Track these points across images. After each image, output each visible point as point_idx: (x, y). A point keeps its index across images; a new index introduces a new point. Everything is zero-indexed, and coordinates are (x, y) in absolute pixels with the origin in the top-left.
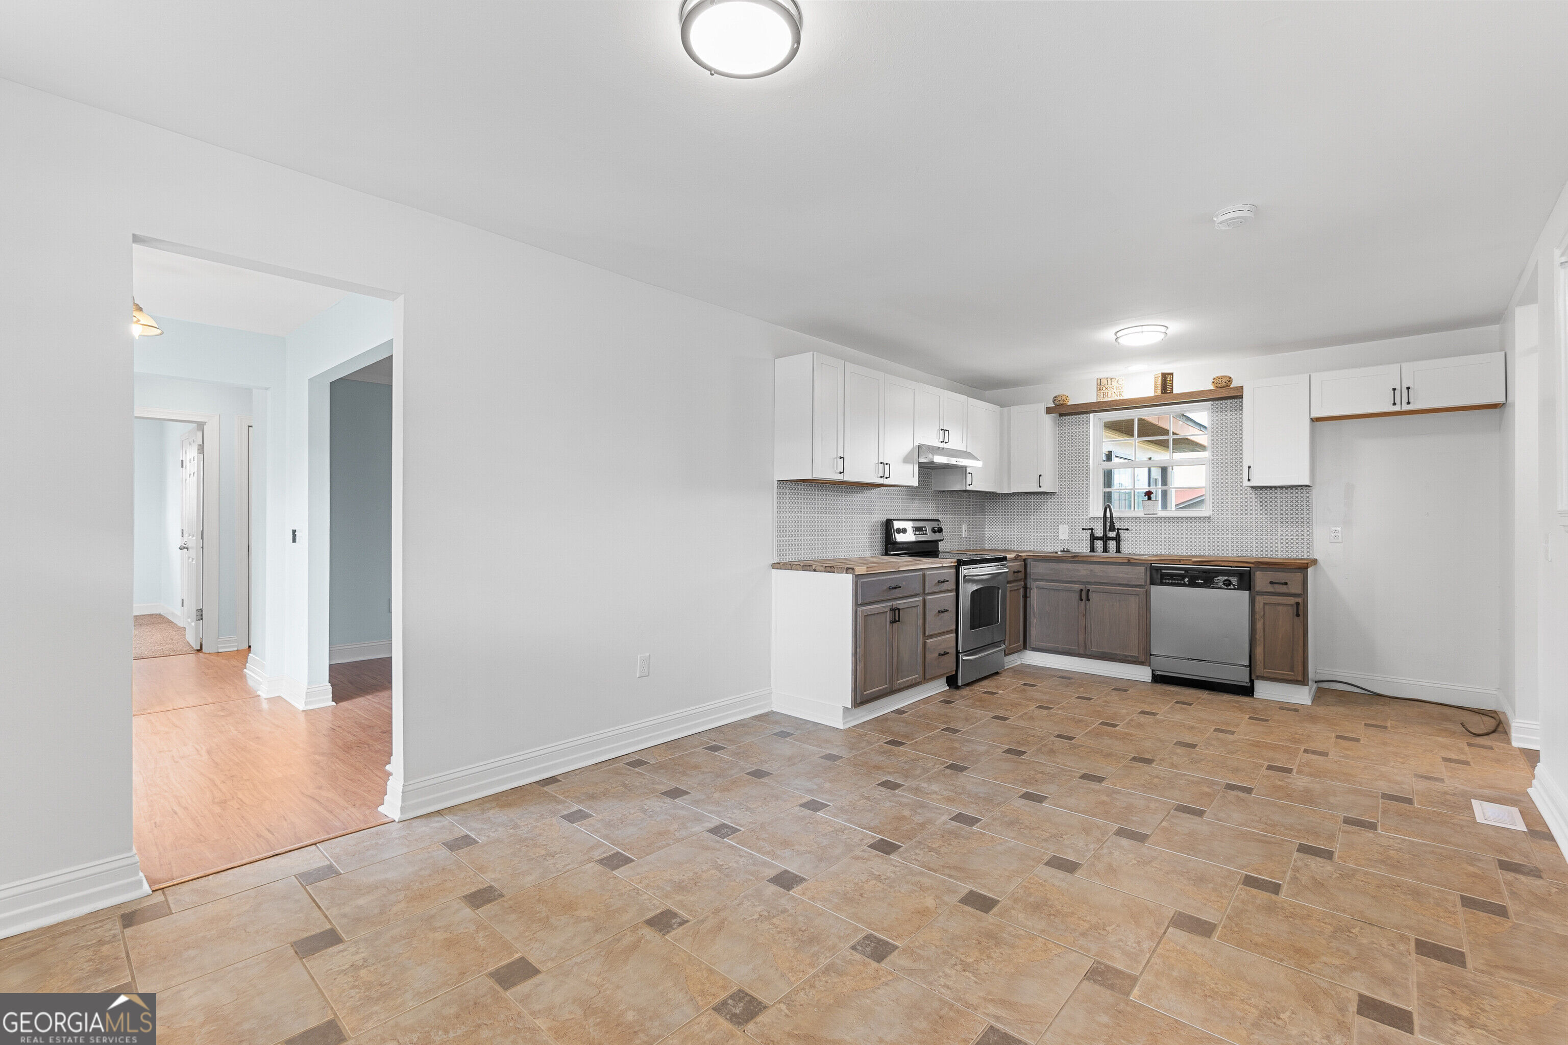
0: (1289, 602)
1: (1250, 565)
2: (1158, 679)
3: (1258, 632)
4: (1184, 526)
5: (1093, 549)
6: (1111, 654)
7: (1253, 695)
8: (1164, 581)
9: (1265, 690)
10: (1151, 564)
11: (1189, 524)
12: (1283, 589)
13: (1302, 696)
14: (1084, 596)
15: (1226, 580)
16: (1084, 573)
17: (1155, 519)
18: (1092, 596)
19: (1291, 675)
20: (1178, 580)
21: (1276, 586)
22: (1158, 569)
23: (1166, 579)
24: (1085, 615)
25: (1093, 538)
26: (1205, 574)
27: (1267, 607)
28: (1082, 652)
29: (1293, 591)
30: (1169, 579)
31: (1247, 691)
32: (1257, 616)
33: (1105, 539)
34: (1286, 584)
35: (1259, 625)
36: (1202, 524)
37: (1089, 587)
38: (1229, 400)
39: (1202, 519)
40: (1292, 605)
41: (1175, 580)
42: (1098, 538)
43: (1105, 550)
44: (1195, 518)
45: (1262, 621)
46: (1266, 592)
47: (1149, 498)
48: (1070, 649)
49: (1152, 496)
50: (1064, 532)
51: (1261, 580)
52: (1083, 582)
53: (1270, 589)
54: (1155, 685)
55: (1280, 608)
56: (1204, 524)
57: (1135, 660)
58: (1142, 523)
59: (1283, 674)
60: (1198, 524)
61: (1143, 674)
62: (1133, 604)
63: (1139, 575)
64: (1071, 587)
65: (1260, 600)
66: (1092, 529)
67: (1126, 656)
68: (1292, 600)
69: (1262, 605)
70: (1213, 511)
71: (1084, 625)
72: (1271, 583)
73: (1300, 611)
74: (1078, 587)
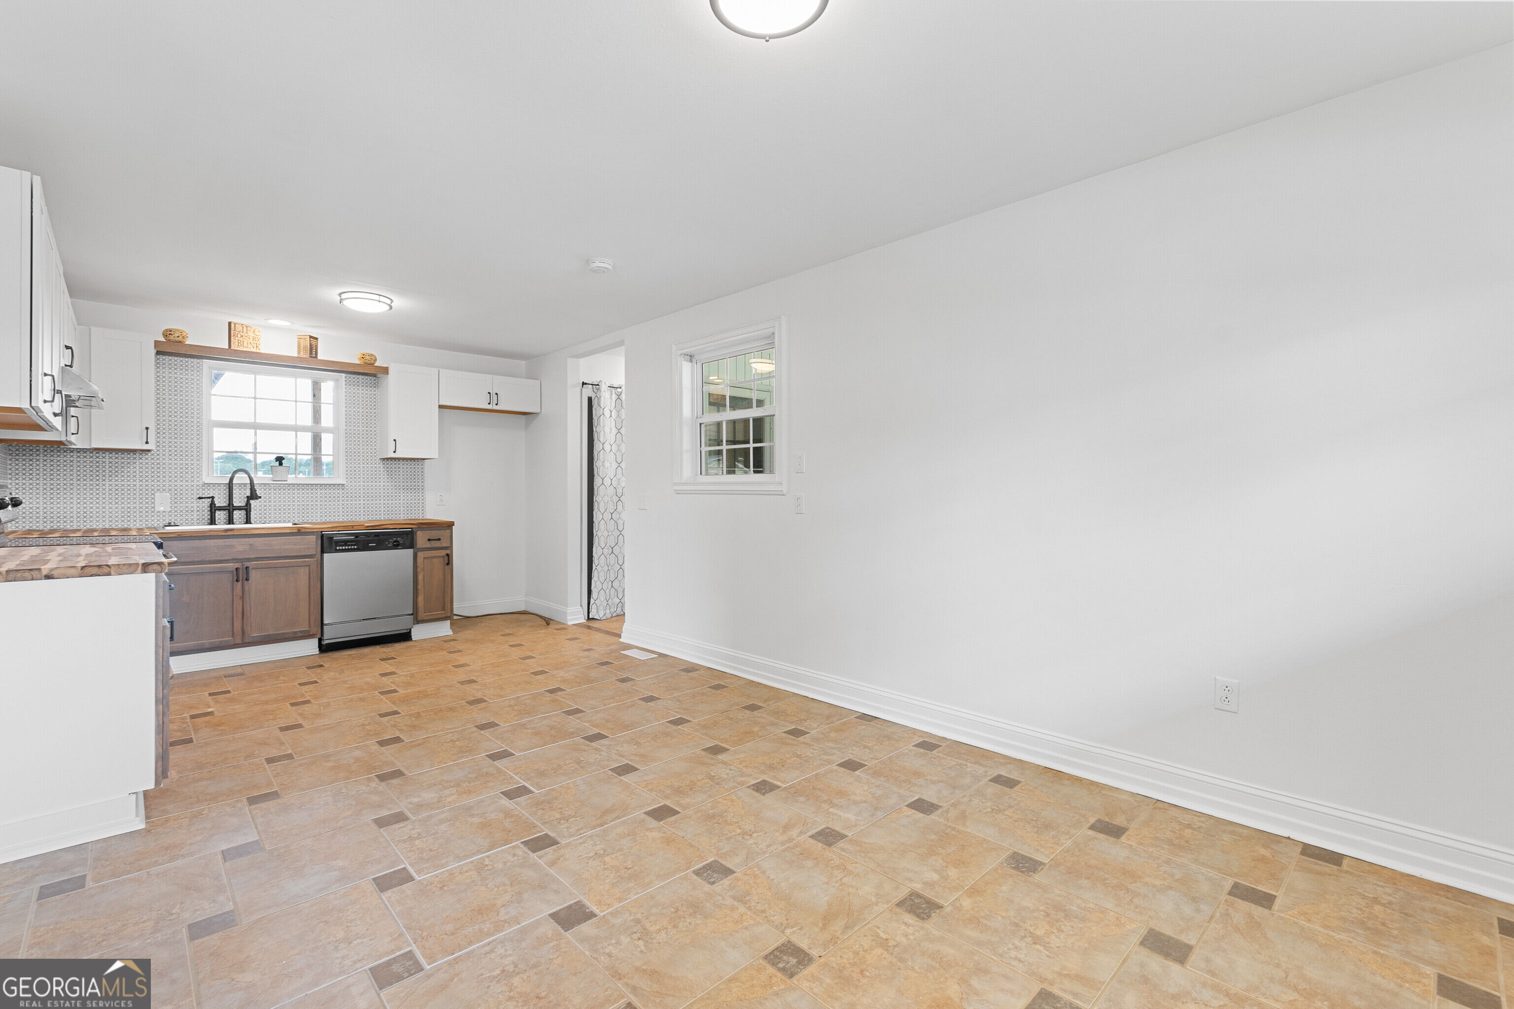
0: (442, 555)
1: (411, 526)
2: (324, 648)
3: (420, 583)
4: (319, 493)
5: (212, 521)
6: (277, 634)
7: (411, 639)
8: (338, 548)
9: (419, 632)
10: (322, 532)
11: (323, 491)
12: (437, 544)
13: (444, 629)
14: (241, 575)
15: (395, 542)
16: (241, 548)
17: (287, 486)
18: (253, 574)
19: (443, 613)
20: (352, 545)
21: (432, 542)
22: (330, 538)
23: (340, 546)
24: (242, 598)
25: (213, 508)
26: (377, 538)
27: (426, 560)
28: (239, 641)
29: (444, 545)
30: (342, 546)
31: (406, 637)
32: (419, 570)
33: (230, 509)
34: (439, 539)
35: (420, 577)
36: (336, 491)
37: (247, 564)
38: (360, 376)
39: (336, 486)
40: (444, 556)
41: (349, 546)
42: (221, 509)
43: (230, 521)
44: (330, 485)
45: (423, 572)
46: (426, 548)
47: (281, 464)
48: (221, 642)
49: (283, 461)
50: (162, 503)
51: (421, 539)
52: (240, 559)
53: (428, 545)
54: (322, 655)
55: (435, 560)
56: (338, 491)
57: (306, 634)
58: (272, 490)
59: (437, 614)
60: (332, 491)
61: (310, 647)
62: (302, 576)
63: (312, 544)
64: (221, 568)
65: (421, 555)
66: (213, 498)
67: (296, 633)
68: (443, 553)
69: (422, 560)
70: (347, 478)
71: (241, 609)
72: (429, 540)
73: (448, 560)
74: (232, 566)
